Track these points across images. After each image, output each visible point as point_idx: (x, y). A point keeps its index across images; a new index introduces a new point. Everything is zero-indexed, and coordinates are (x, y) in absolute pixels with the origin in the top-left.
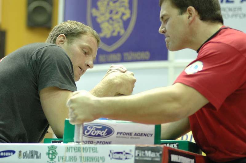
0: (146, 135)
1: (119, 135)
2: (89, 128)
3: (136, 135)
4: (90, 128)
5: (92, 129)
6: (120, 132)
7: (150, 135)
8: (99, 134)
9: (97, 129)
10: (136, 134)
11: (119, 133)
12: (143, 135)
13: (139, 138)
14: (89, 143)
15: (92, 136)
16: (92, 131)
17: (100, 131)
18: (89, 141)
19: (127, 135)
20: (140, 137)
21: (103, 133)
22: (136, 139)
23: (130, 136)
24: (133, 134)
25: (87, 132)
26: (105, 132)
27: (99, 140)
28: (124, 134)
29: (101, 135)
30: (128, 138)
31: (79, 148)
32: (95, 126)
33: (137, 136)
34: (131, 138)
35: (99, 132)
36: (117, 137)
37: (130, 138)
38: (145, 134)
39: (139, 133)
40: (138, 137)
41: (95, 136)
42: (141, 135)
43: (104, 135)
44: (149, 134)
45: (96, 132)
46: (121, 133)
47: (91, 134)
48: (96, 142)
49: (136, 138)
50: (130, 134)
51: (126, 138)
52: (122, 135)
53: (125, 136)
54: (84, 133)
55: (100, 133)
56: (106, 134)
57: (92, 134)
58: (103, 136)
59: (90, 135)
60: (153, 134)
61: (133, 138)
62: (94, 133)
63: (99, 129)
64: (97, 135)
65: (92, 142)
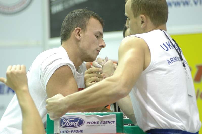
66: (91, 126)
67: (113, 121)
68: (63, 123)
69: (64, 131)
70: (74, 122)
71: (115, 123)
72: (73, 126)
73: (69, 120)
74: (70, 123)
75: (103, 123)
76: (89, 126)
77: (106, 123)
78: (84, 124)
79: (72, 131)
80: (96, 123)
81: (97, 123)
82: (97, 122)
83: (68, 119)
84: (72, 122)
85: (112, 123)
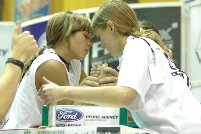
0: (112, 118)
1: (88, 118)
2: (62, 112)
3: (103, 118)
4: (63, 113)
5: (64, 114)
7: (116, 117)
8: (70, 117)
9: (68, 114)
10: (103, 117)
11: (88, 116)
12: (110, 117)
13: (106, 120)
14: (61, 126)
15: (64, 119)
16: (64, 115)
17: (71, 115)
18: (61, 125)
19: (96, 118)
20: (107, 119)
21: (73, 117)
22: (103, 122)
23: (98, 119)
24: (101, 117)
25: (60, 116)
26: (75, 116)
28: (93, 117)
29: (72, 118)
30: (96, 120)
31: (49, 132)
32: (66, 111)
33: (104, 119)
34: (99, 120)
35: (70, 116)
36: (86, 120)
38: (111, 116)
39: (106, 116)
40: (106, 119)
41: (67, 119)
42: (108, 117)
43: (74, 118)
44: (115, 116)
45: (67, 116)
46: (90, 117)
47: (63, 118)
48: (68, 125)
49: (103, 120)
50: (98, 117)
51: (94, 120)
54: (57, 118)
55: (71, 117)
56: (76, 117)
57: (64, 118)
58: (73, 119)
59: (62, 119)
60: (118, 116)
61: (101, 120)
62: (66, 117)
64: (68, 118)
65: (64, 126)
66: (91, 120)
67: (116, 115)
68: (59, 115)
69: (60, 124)
70: (72, 115)
71: (119, 118)
72: (70, 119)
73: (67, 112)
74: (67, 115)
75: (105, 118)
76: (88, 120)
77: (108, 118)
78: (82, 118)
79: (69, 125)
80: (96, 117)
81: (98, 118)
82: (98, 116)
83: (65, 112)
84: (69, 115)
85: (115, 118)
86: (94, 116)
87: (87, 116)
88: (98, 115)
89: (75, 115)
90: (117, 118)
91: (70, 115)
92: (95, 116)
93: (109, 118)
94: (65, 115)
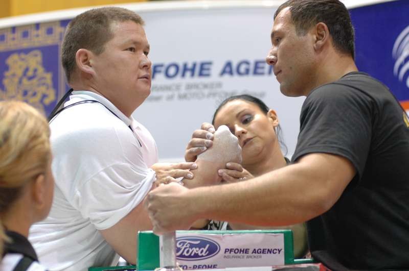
0: (270, 253)
1: (228, 254)
2: (180, 244)
3: (255, 253)
4: (182, 245)
5: (185, 246)
6: (229, 248)
7: (278, 251)
8: (197, 253)
9: (192, 246)
10: (254, 251)
11: (228, 250)
12: (267, 250)
13: (261, 257)
15: (184, 256)
16: (185, 248)
17: (198, 249)
19: (242, 252)
20: (262, 254)
21: (202, 252)
22: (255, 259)
23: (246, 255)
24: (251, 251)
25: (177, 251)
26: (205, 250)
27: (197, 263)
28: (236, 251)
29: (200, 254)
30: (243, 257)
32: (188, 242)
33: (257, 254)
34: (248, 257)
35: (195, 250)
36: (225, 257)
37: (245, 257)
38: (269, 250)
39: (260, 249)
40: (259, 255)
41: (190, 256)
42: (264, 251)
43: (203, 254)
44: (276, 250)
45: (191, 251)
46: (231, 250)
47: (183, 254)
48: (192, 267)
49: (255, 257)
50: (246, 251)
51: (239, 257)
52: (233, 253)
53: (238, 254)
55: (197, 251)
56: (208, 252)
57: (185, 253)
58: (202, 256)
59: (182, 256)
60: (281, 250)
61: (251, 257)
62: (188, 252)
63: (196, 246)
64: (192, 255)
65: (185, 267)
86: (238, 250)
87: (226, 249)
88: (245, 248)
89: (205, 248)
90: (279, 253)
91: (196, 248)
92: (241, 249)
93: (267, 252)
94: (187, 248)
